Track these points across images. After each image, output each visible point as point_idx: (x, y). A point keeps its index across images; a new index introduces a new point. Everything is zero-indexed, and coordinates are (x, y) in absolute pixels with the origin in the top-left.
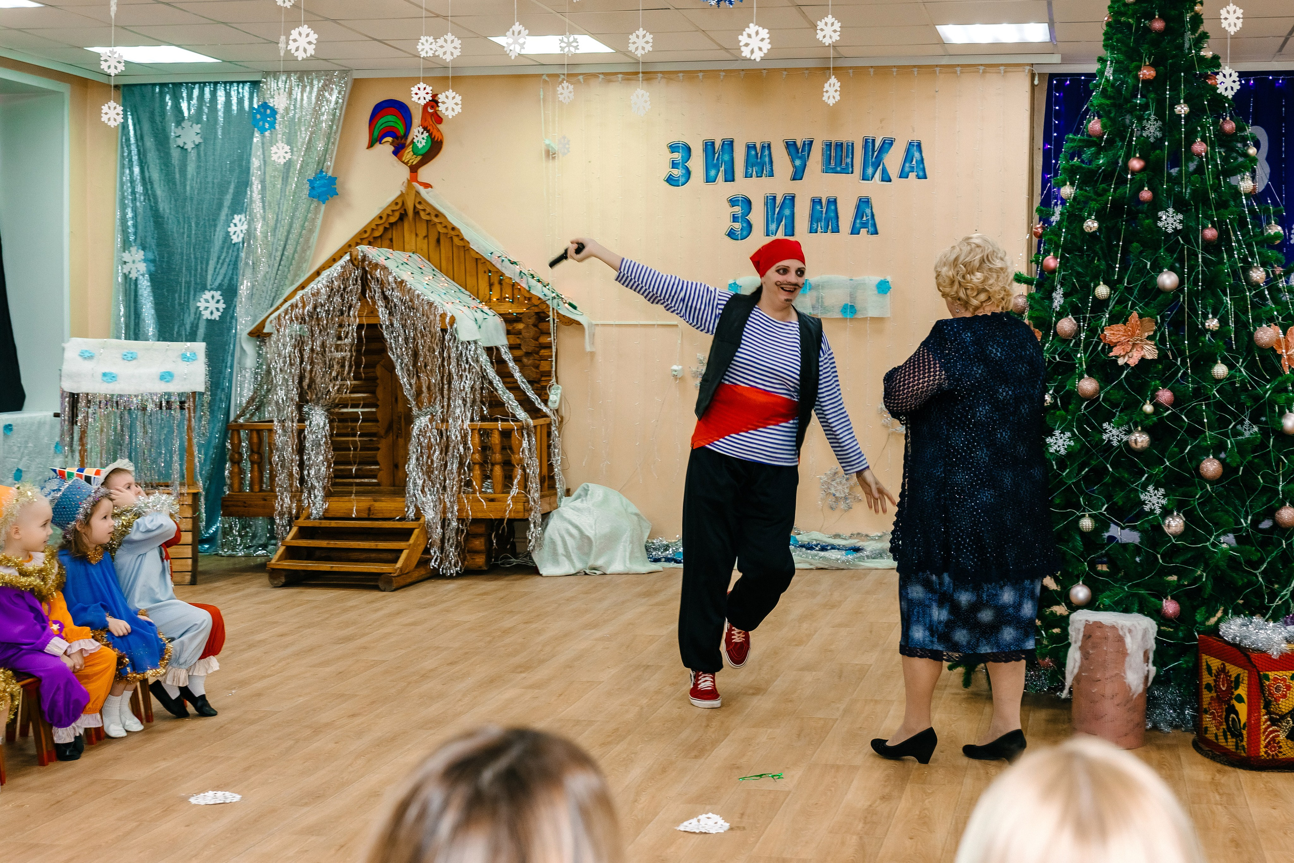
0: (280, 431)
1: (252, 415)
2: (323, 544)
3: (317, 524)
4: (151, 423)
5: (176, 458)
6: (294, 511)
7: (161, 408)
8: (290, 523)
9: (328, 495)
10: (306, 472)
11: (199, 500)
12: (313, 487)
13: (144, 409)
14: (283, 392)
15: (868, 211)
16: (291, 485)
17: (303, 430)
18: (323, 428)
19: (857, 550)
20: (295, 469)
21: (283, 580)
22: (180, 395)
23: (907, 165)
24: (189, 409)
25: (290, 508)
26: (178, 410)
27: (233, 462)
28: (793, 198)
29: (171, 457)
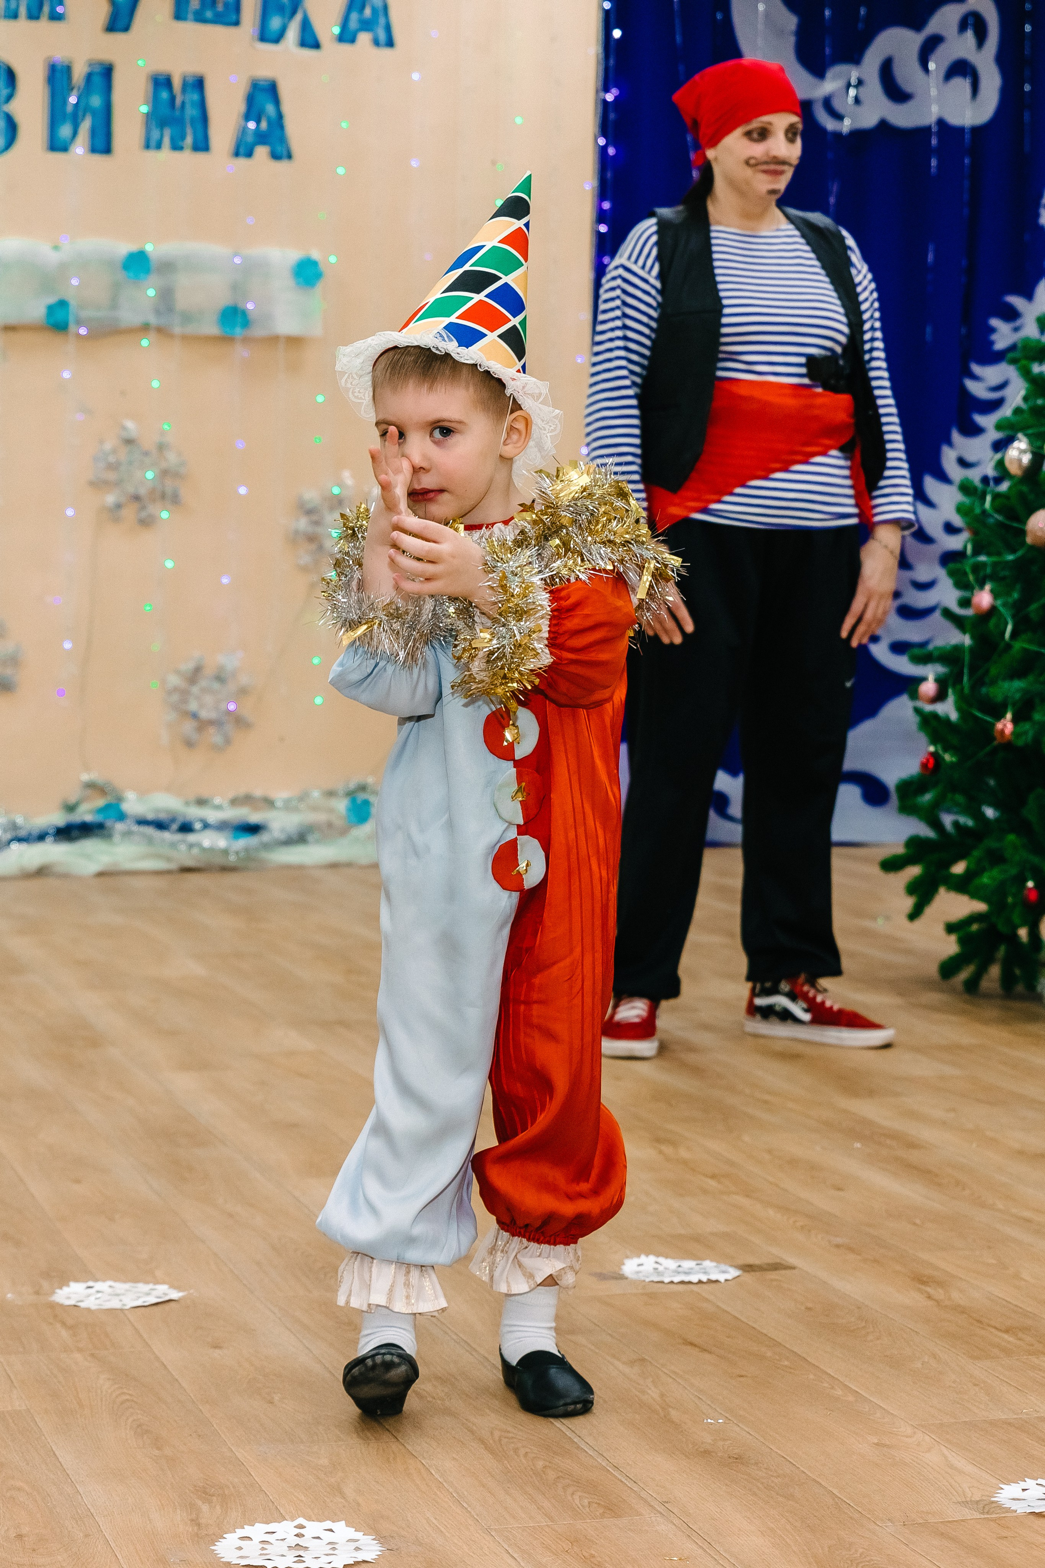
15: (270, 109)
19: (253, 829)
23: (354, 16)
28: (108, 71)
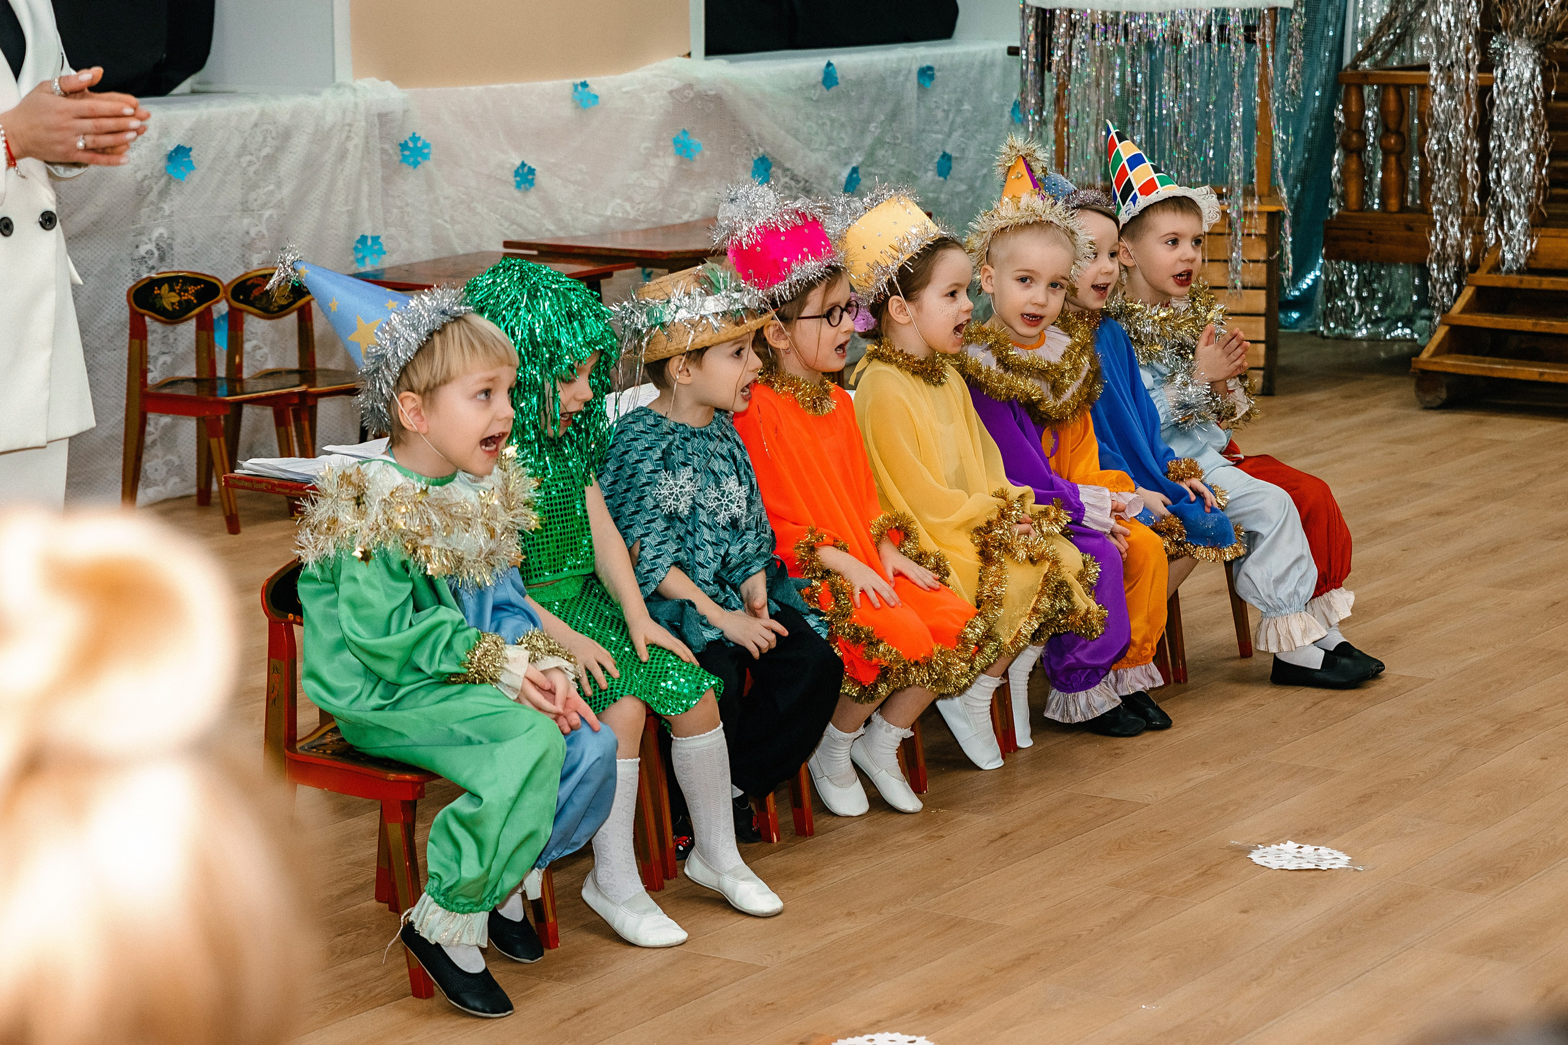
0: (1441, 89)
1: (1387, 54)
2: (1526, 324)
3: (1513, 281)
4: (1189, 68)
5: (1235, 141)
6: (1468, 254)
7: (1209, 39)
8: (1458, 277)
9: (1538, 222)
10: (1492, 175)
11: (1281, 227)
12: (1506, 206)
13: (1177, 41)
14: (1450, 8)
16: (1462, 201)
17: (1490, 88)
18: (1530, 84)
20: (1472, 169)
21: (1444, 395)
22: (1247, 13)
24: (1263, 42)
25: (1460, 247)
26: (1242, 45)
27: (1348, 151)
29: (1228, 139)
